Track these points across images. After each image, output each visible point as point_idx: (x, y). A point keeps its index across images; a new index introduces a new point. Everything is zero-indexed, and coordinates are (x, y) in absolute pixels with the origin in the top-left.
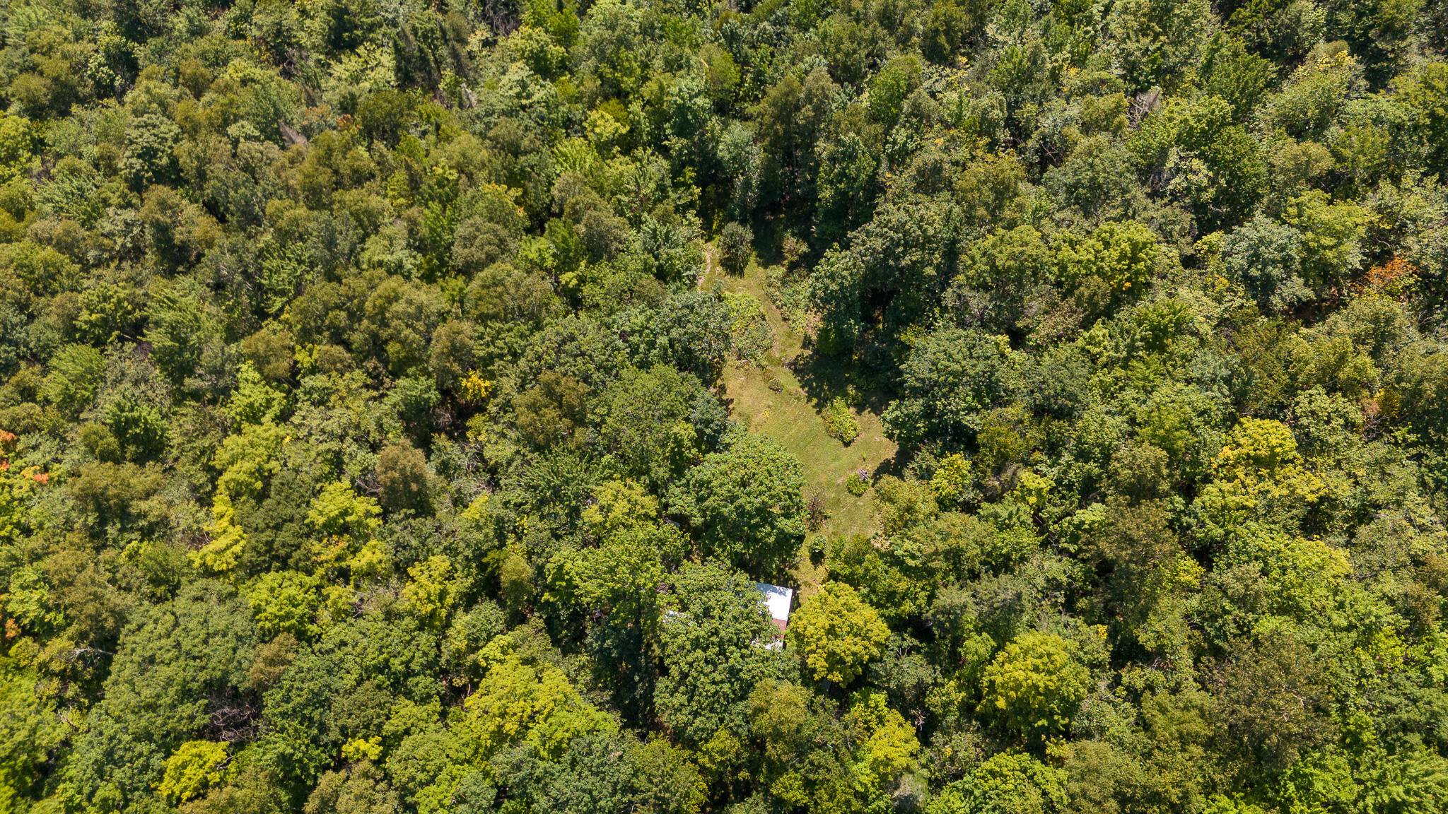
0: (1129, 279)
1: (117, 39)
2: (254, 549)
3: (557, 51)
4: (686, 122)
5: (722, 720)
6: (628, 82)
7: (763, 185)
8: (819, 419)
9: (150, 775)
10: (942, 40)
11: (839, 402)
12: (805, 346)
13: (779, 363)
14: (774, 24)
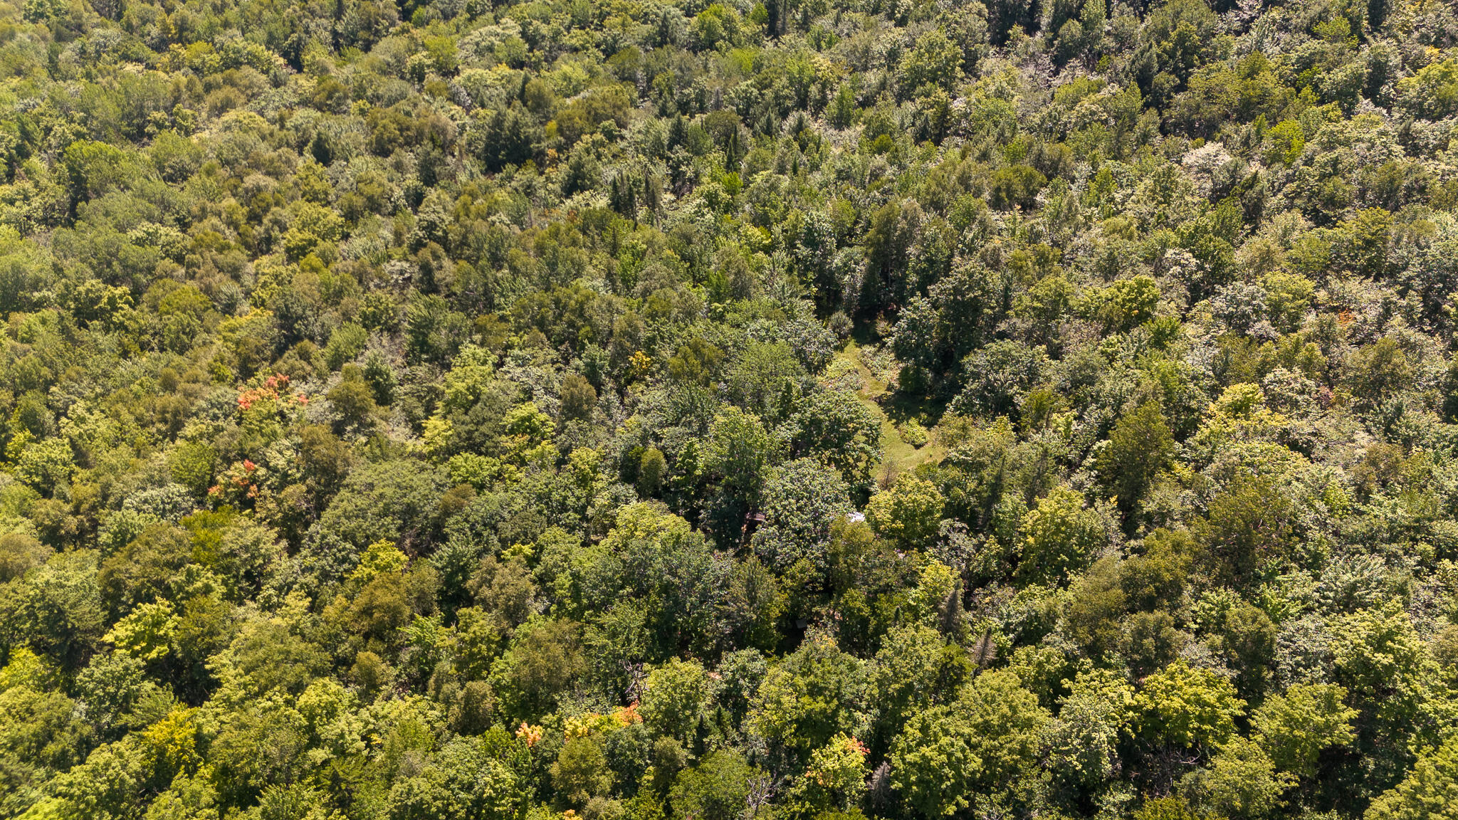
0: (1136, 308)
1: (417, 183)
2: (459, 435)
3: (724, 196)
4: (812, 239)
5: (804, 553)
6: (774, 214)
7: (865, 287)
8: (896, 431)
9: (346, 566)
10: (1003, 194)
11: (913, 421)
12: (889, 389)
13: (869, 398)
14: (882, 193)
